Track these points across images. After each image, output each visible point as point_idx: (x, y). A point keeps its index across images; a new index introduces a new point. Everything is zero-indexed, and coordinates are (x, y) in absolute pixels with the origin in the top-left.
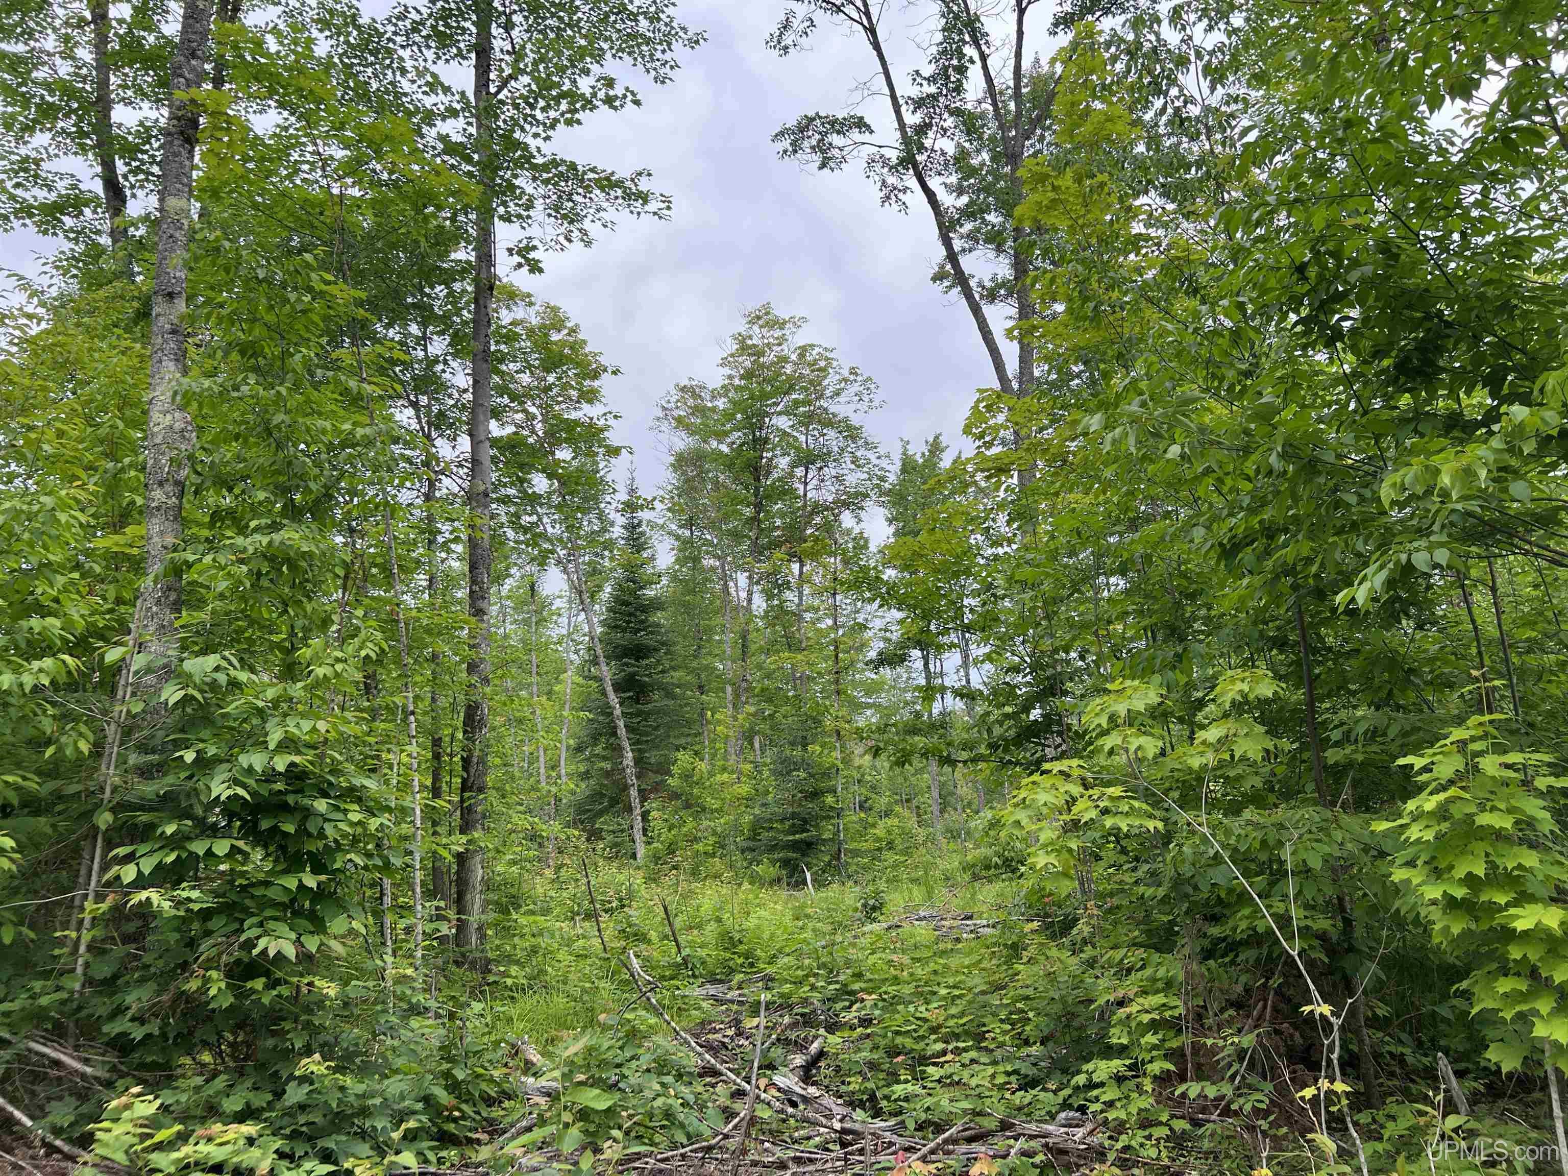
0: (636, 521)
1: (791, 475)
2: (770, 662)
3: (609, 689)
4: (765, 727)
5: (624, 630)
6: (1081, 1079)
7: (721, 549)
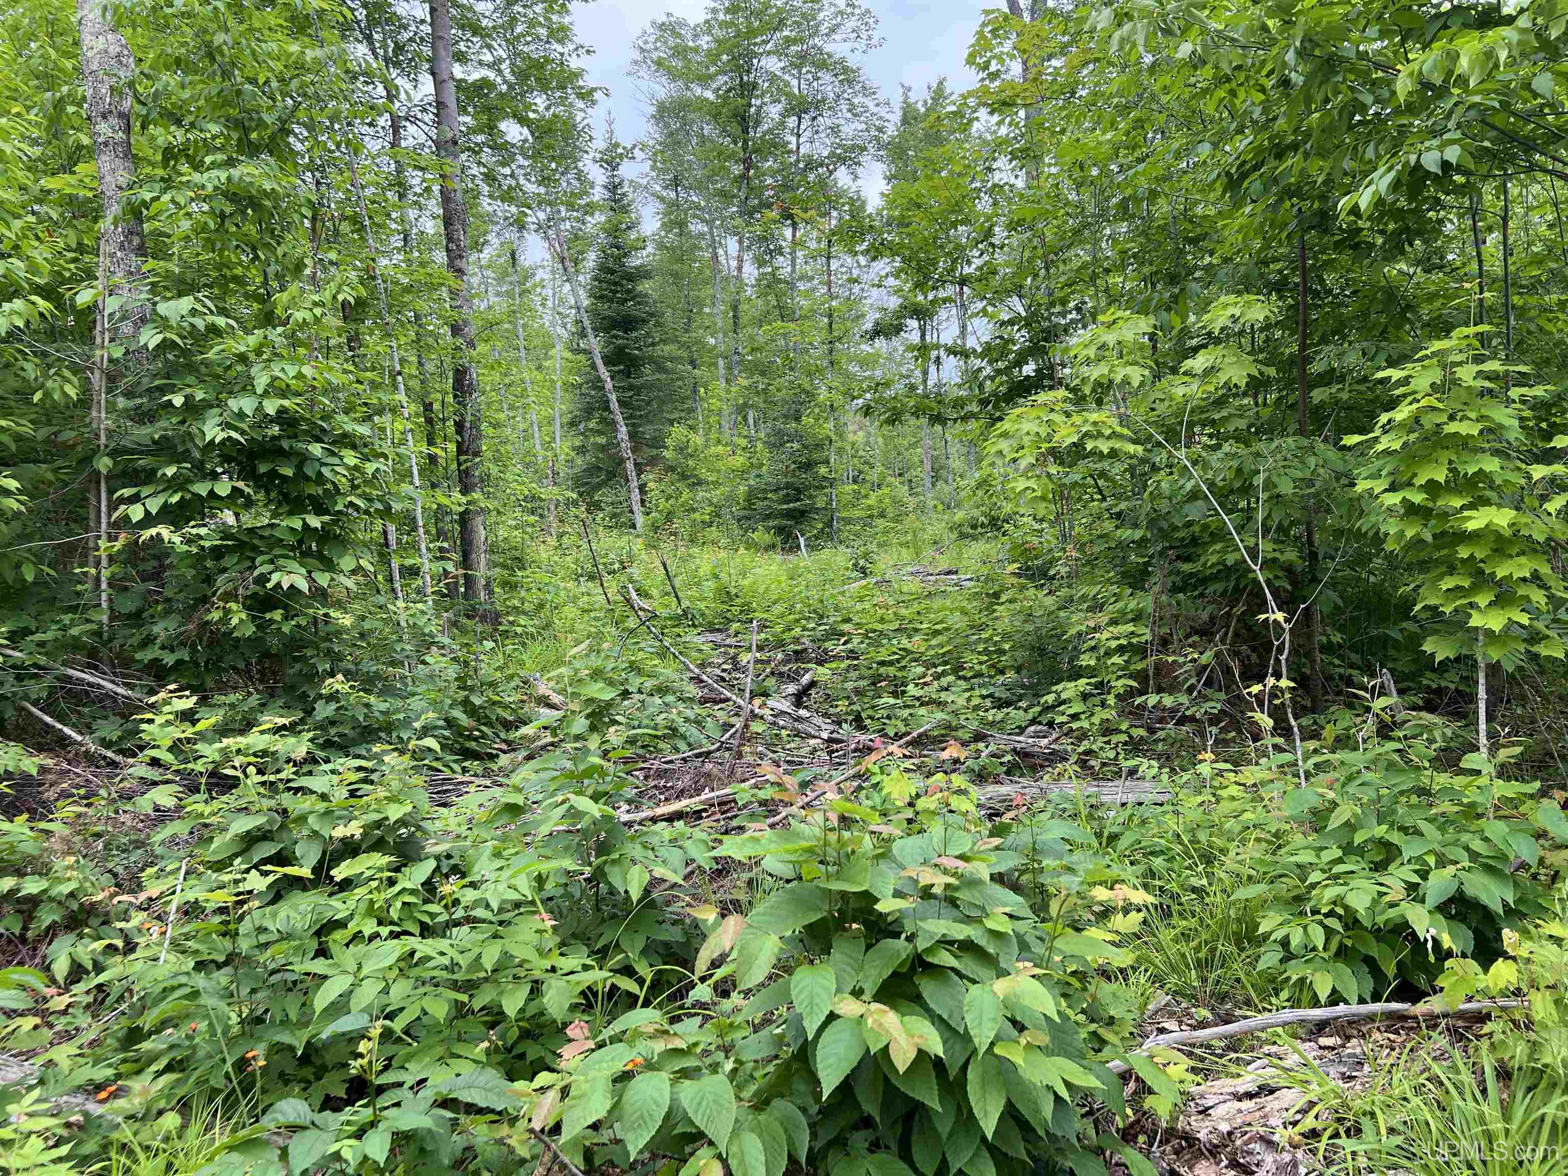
0: (617, 180)
1: (782, 123)
2: (762, 334)
3: (599, 362)
4: (758, 400)
5: (611, 301)
6: (1050, 698)
7: (710, 213)
